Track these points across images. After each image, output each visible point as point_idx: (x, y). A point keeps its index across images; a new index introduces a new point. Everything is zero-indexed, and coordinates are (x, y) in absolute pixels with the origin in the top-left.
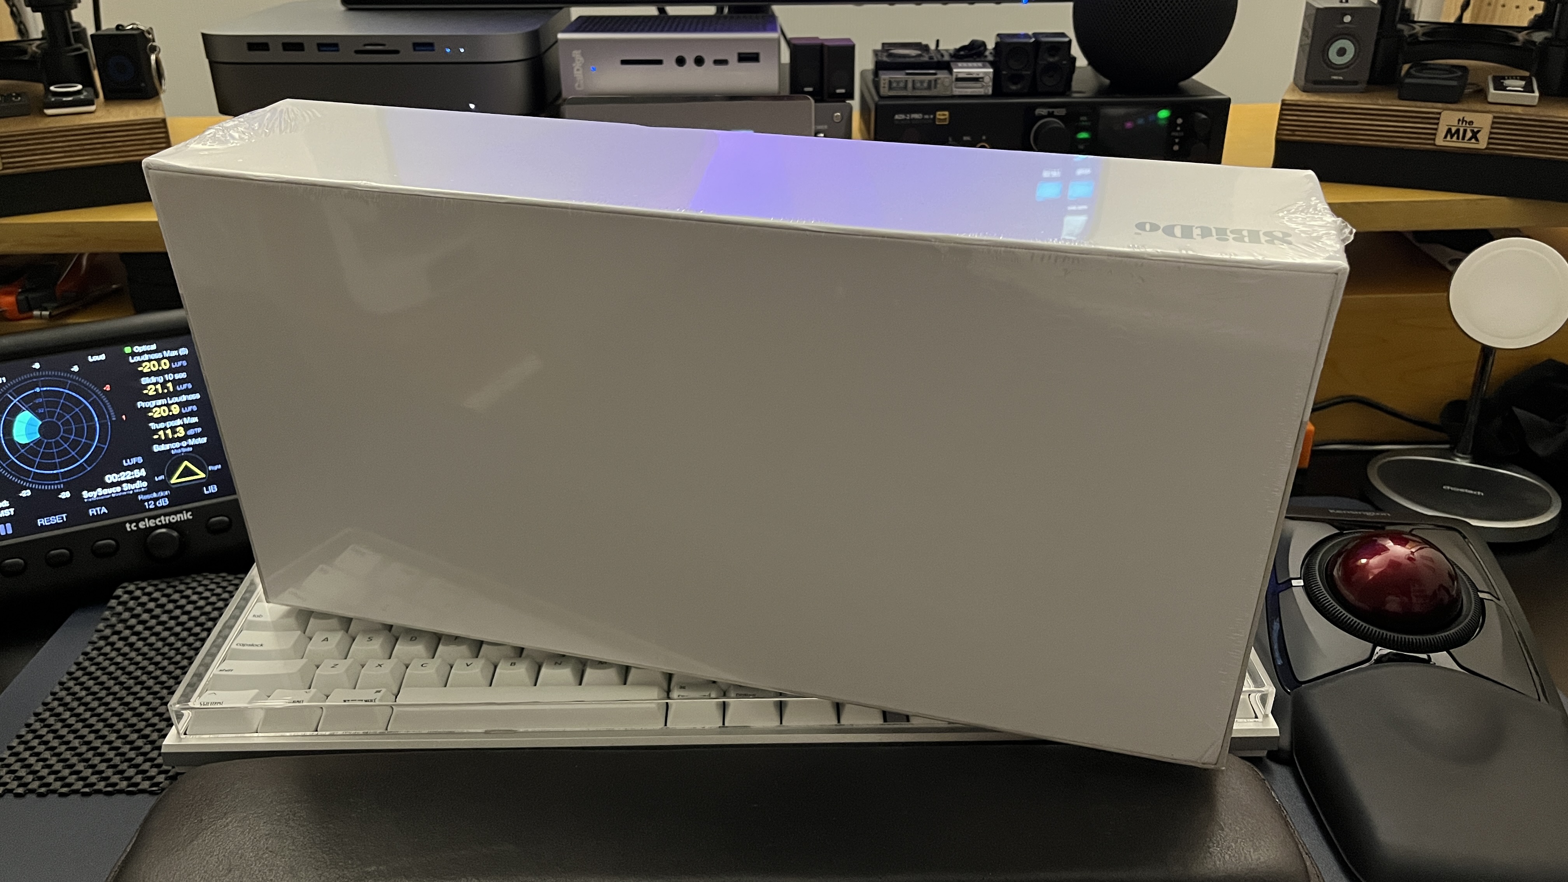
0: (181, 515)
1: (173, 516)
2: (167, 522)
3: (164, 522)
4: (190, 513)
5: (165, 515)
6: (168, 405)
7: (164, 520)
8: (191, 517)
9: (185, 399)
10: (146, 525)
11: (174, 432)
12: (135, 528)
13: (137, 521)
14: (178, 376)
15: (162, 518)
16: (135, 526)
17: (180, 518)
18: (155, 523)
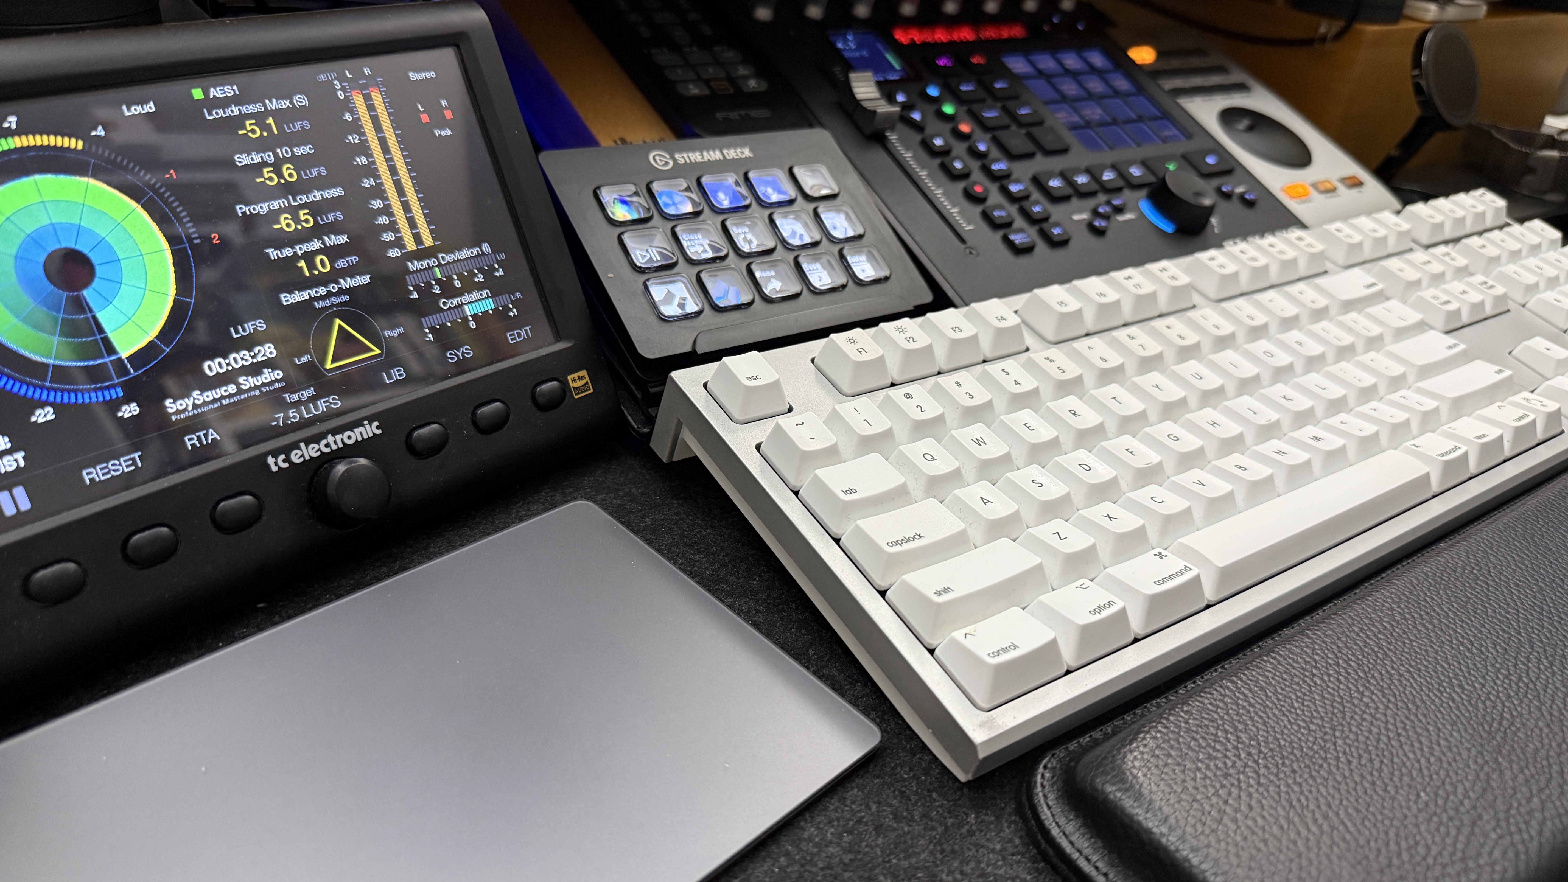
0: (361, 429)
1: (348, 433)
2: (341, 445)
3: (334, 447)
4: (376, 424)
5: (335, 432)
6: (294, 211)
7: (334, 442)
8: (379, 432)
9: (319, 198)
10: (302, 456)
11: (311, 266)
12: (286, 465)
13: (287, 450)
14: (299, 151)
15: (330, 438)
16: (284, 461)
17: (361, 433)
18: (319, 450)
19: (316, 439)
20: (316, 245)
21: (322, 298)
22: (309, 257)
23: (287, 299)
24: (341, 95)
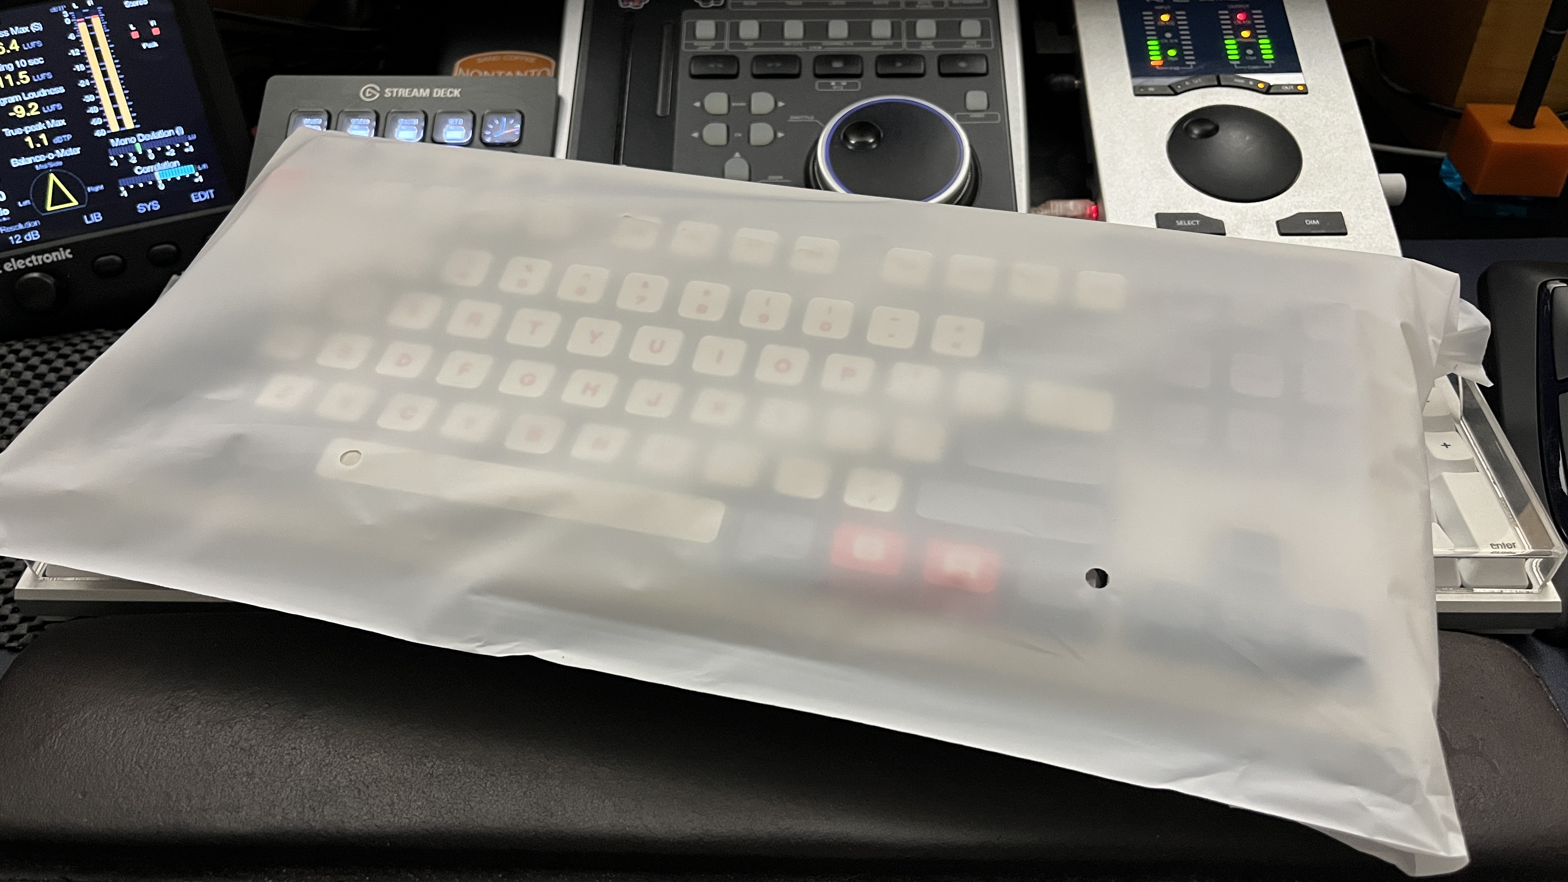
0: (57, 253)
1: (47, 255)
2: (41, 263)
3: (36, 263)
4: (68, 251)
5: (37, 253)
6: (24, 104)
7: (37, 260)
8: (71, 256)
9: (45, 94)
10: (12, 267)
11: (35, 141)
14: (33, 62)
15: (33, 258)
17: (57, 256)
18: (24, 264)
19: (24, 257)
20: (40, 126)
21: (41, 163)
22: (34, 135)
23: (15, 163)
24: (68, 22)
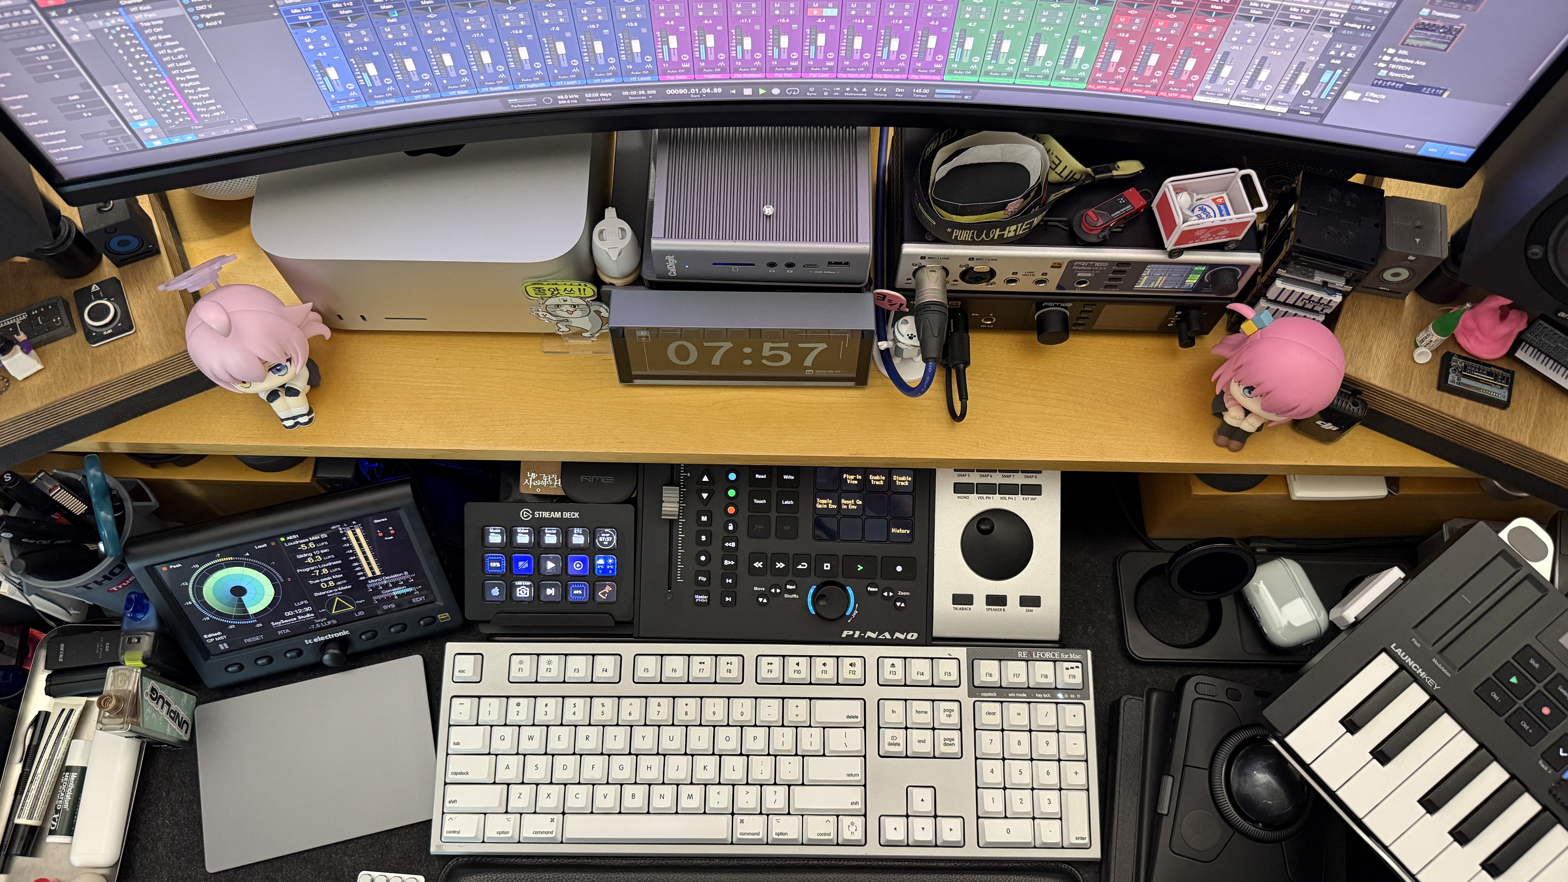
1: (337, 634)
2: (333, 637)
3: (331, 638)
4: (349, 631)
6: (320, 569)
8: (349, 634)
9: (331, 565)
10: (319, 640)
13: (312, 639)
14: (322, 551)
15: (330, 635)
16: (312, 642)
17: (343, 633)
18: (325, 638)
20: (329, 578)
21: (330, 593)
22: (327, 582)
23: (316, 594)
24: (342, 532)
